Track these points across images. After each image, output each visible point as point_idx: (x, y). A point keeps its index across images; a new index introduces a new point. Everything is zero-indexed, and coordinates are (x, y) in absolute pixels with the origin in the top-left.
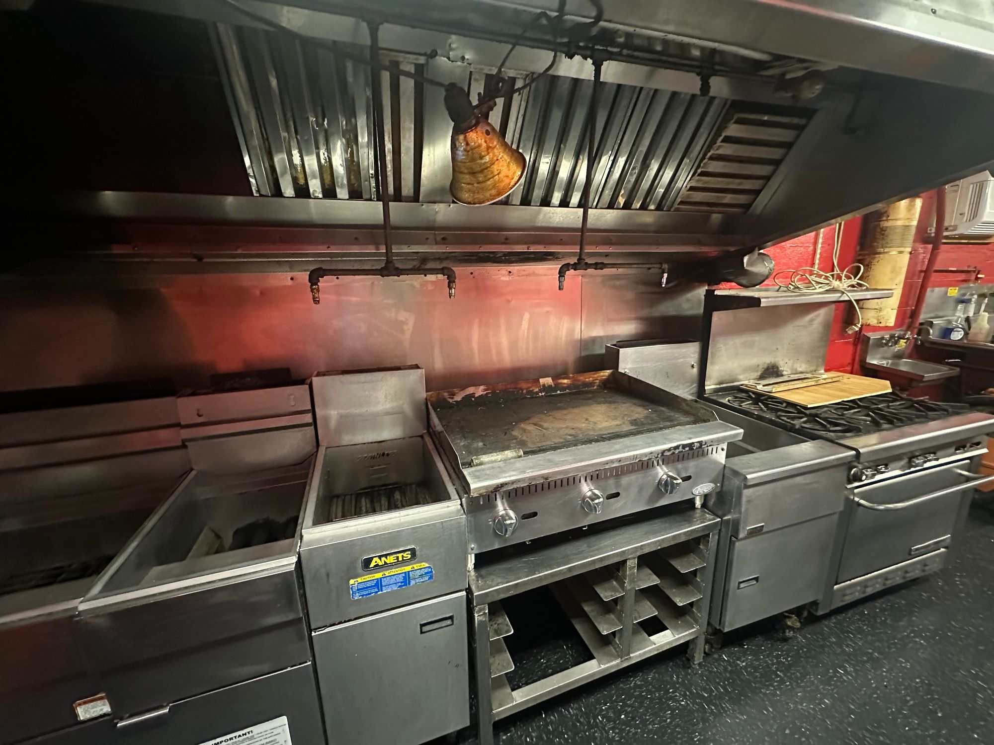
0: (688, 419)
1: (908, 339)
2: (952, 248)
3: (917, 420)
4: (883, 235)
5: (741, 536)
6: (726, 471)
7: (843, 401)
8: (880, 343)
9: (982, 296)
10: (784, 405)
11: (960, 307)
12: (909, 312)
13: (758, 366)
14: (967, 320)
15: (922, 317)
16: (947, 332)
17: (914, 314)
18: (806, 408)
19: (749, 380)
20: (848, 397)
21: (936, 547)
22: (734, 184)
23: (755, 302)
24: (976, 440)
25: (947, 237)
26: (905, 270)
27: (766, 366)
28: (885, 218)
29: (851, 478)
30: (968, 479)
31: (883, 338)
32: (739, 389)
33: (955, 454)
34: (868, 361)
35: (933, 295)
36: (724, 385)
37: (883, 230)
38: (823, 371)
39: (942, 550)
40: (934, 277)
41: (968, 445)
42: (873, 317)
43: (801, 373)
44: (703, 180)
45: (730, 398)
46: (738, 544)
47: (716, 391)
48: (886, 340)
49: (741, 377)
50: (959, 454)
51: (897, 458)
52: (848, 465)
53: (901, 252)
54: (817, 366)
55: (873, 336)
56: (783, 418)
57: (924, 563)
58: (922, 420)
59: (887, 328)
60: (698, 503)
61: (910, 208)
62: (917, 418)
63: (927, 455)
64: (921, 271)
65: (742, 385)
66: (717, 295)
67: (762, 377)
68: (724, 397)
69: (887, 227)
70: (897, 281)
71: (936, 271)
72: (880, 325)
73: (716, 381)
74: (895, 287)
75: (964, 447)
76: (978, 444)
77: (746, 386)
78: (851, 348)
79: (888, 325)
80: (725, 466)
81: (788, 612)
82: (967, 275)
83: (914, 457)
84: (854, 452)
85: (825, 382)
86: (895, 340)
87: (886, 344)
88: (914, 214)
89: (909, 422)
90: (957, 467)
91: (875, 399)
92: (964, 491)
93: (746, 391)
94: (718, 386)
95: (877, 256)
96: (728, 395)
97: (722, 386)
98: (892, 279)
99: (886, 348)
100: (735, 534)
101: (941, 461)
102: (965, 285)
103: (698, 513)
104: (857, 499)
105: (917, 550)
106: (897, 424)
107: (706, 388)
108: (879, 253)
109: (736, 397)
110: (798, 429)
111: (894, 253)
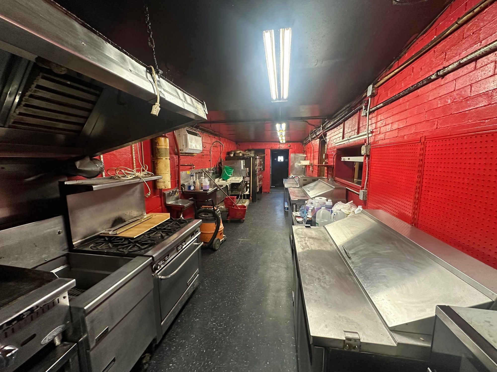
0: (31, 286)
1: (178, 192)
2: (185, 157)
3: (177, 230)
4: (159, 151)
5: (92, 347)
6: (72, 310)
7: (151, 229)
8: (170, 195)
9: (196, 173)
10: (123, 240)
11: (192, 177)
12: (177, 181)
13: (109, 220)
14: (194, 182)
15: (182, 182)
16: (190, 187)
17: (179, 181)
18: (133, 239)
19: (105, 229)
20: (153, 226)
21: (195, 275)
22: (62, 117)
23: (89, 188)
24: (196, 231)
25: (182, 153)
26: (169, 166)
27: (114, 219)
28: (158, 145)
29: (154, 270)
30: (198, 245)
31: (170, 193)
32: (99, 237)
33: (192, 238)
34: (167, 203)
35: (183, 174)
36: (88, 238)
37: (158, 149)
38: (146, 214)
39: (198, 275)
40: (181, 168)
41: (195, 233)
42: (163, 185)
43: (135, 217)
44: (32, 110)
45: (92, 245)
46: (92, 353)
47: (82, 243)
48: (171, 193)
49: (99, 229)
50: (193, 237)
51: (172, 250)
52: (151, 264)
53: (166, 159)
54: (142, 212)
55: (167, 192)
56: (120, 250)
57: (193, 285)
58: (179, 229)
59: (168, 189)
60: (57, 342)
61: (165, 141)
62: (177, 229)
63: (182, 244)
64: (177, 165)
65: (101, 234)
66: (66, 185)
67: (113, 226)
68: (88, 245)
69: (159, 148)
70: (168, 170)
71: (181, 165)
72: (166, 188)
73: (81, 237)
74: (167, 172)
75: (193, 234)
76: (197, 231)
77: (104, 234)
78: (159, 199)
79: (169, 188)
80: (70, 307)
81: (143, 354)
82: (191, 167)
83: (178, 247)
84: (151, 258)
85: (144, 220)
86: (174, 193)
87: (172, 195)
88: (167, 144)
89: (175, 232)
90: (194, 242)
91: (164, 224)
92: (198, 250)
93: (103, 237)
94: (84, 240)
95: (158, 160)
96: (91, 243)
97: (86, 239)
98: (166, 169)
99: (172, 196)
100: (88, 348)
101: (187, 244)
102: (191, 170)
103: (59, 350)
104: (160, 277)
105: (189, 282)
106: (170, 235)
107: (74, 244)
108: (159, 159)
109: (97, 243)
110: (127, 254)
111: (164, 159)
